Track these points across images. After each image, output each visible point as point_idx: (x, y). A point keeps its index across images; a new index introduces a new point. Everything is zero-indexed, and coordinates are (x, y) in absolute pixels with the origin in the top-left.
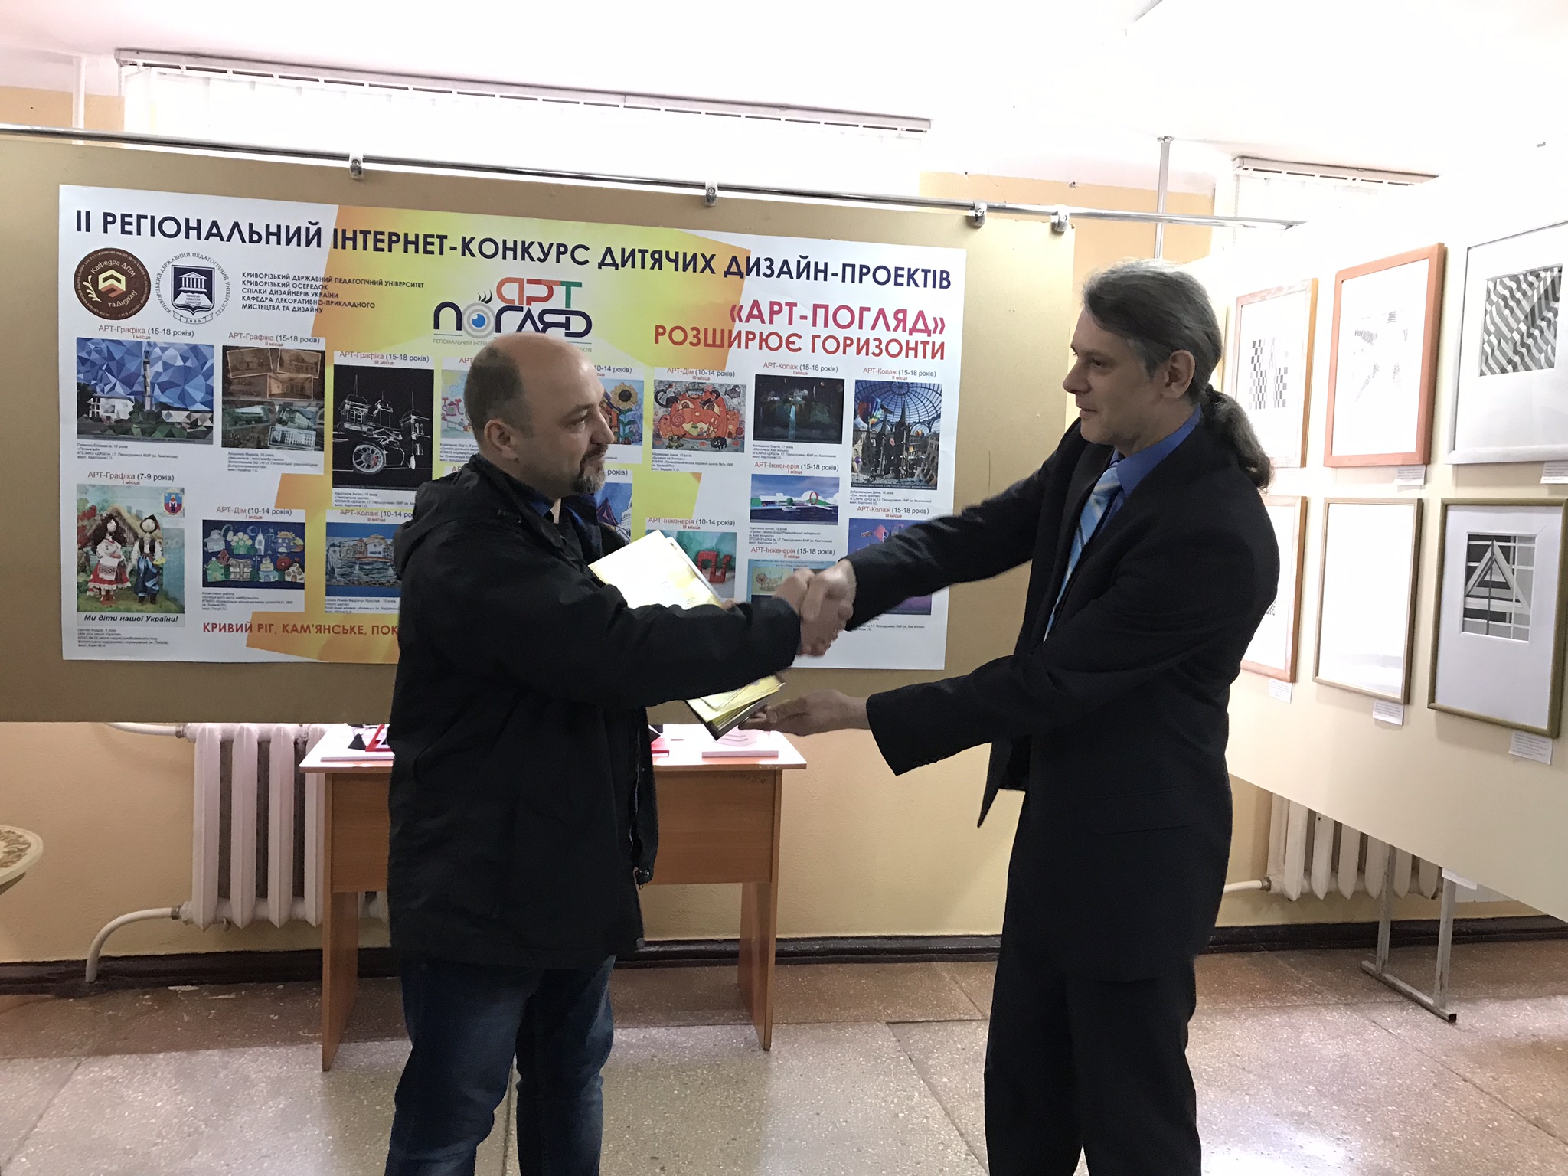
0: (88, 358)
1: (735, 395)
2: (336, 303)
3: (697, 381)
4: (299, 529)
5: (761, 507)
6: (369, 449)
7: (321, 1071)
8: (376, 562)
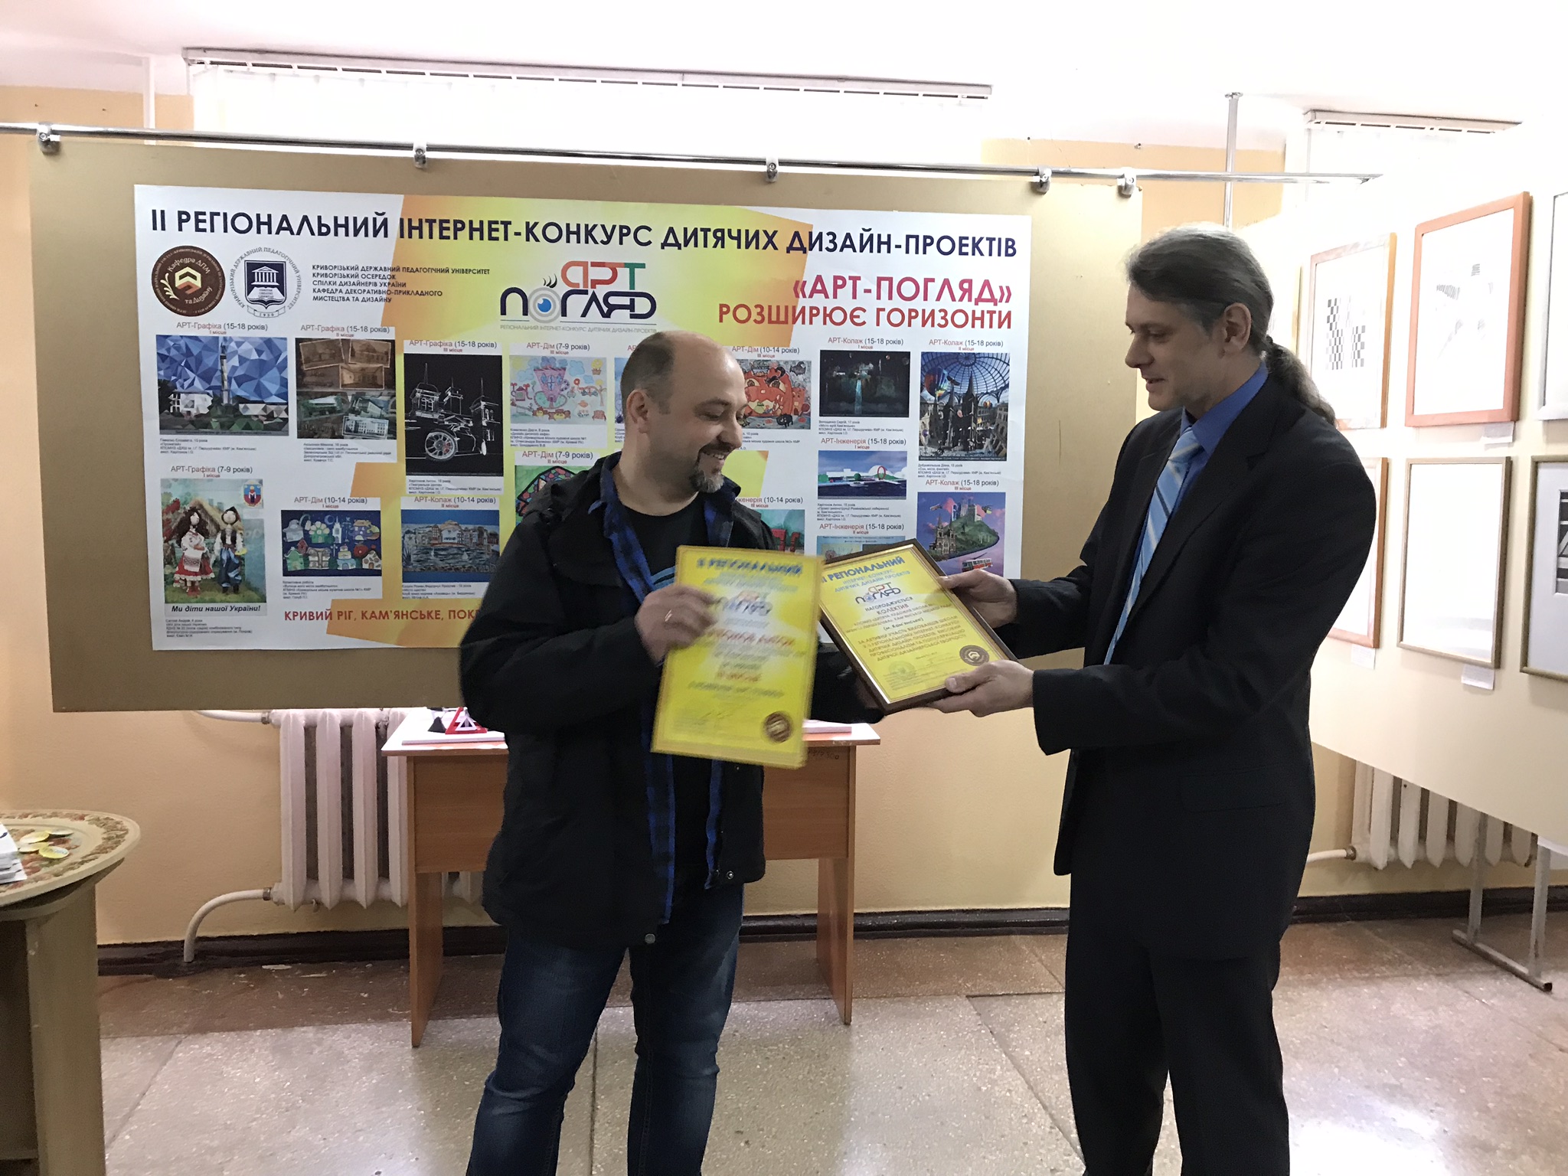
0: (166, 353)
1: (801, 372)
2: (404, 293)
3: (762, 358)
4: (374, 517)
5: (829, 484)
6: (441, 436)
7: (411, 1047)
8: (451, 547)
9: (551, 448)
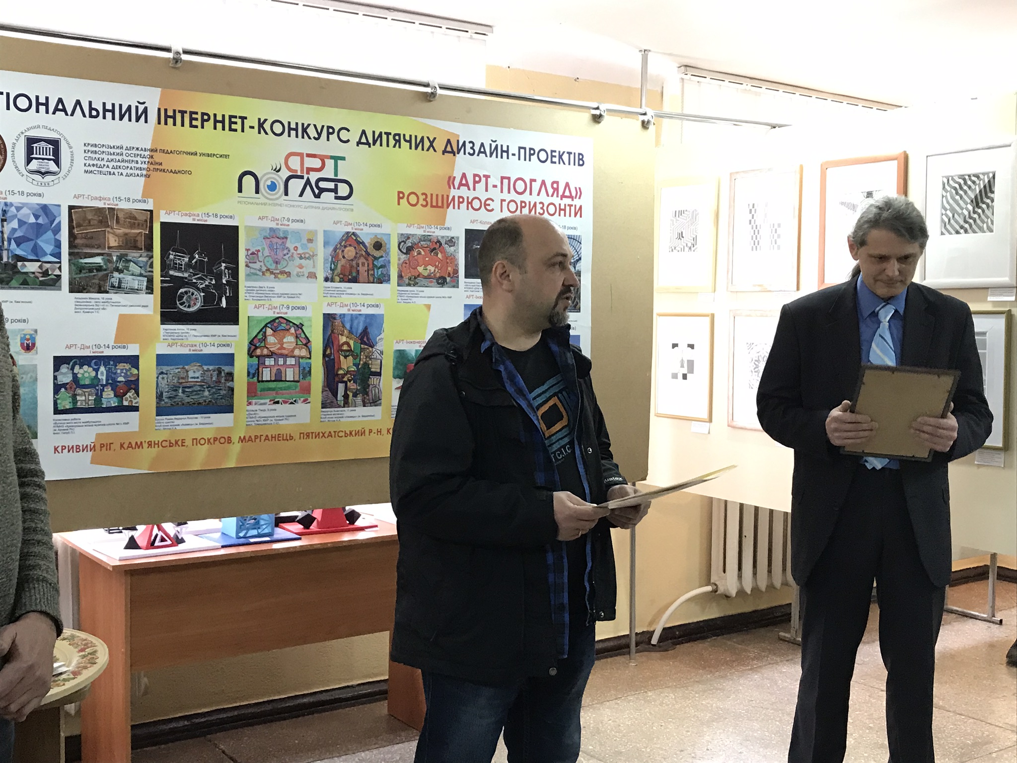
1: (452, 244)
2: (161, 171)
3: (426, 234)
4: (134, 361)
6: (190, 292)
8: (195, 385)
9: (276, 302)
